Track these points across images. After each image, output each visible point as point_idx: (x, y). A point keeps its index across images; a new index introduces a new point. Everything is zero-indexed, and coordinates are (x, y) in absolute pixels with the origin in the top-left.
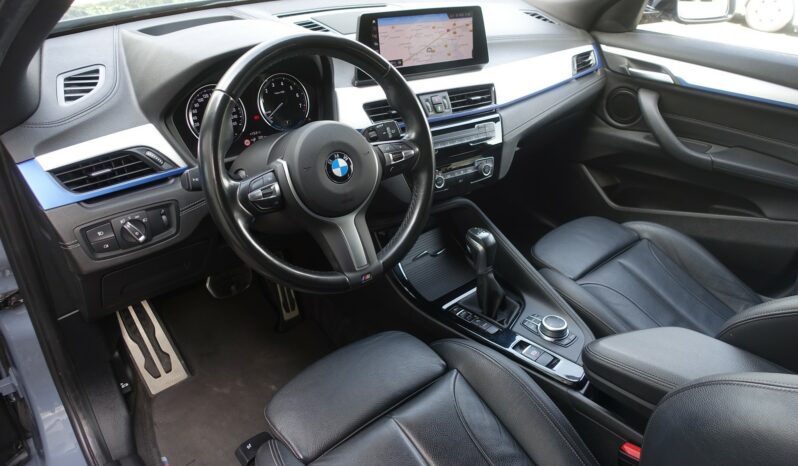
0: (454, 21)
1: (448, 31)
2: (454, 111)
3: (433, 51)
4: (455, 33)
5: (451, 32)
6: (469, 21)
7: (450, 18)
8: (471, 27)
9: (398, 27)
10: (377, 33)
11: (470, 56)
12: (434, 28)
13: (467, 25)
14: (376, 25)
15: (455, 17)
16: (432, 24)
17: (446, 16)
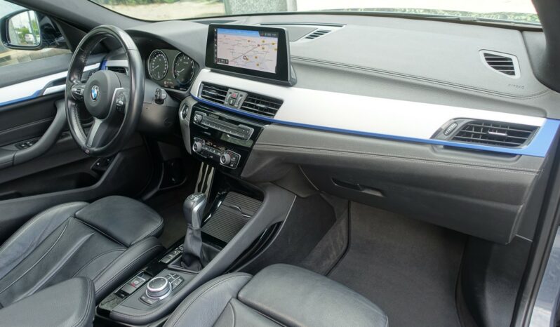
0: (263, 38)
1: (259, 46)
2: (242, 108)
3: (247, 59)
4: (263, 48)
5: (261, 47)
6: (275, 40)
7: (261, 36)
8: (276, 46)
9: (228, 36)
10: (216, 38)
11: (273, 71)
12: (249, 41)
13: (273, 44)
14: (216, 32)
15: (264, 36)
16: (248, 38)
17: (257, 33)
